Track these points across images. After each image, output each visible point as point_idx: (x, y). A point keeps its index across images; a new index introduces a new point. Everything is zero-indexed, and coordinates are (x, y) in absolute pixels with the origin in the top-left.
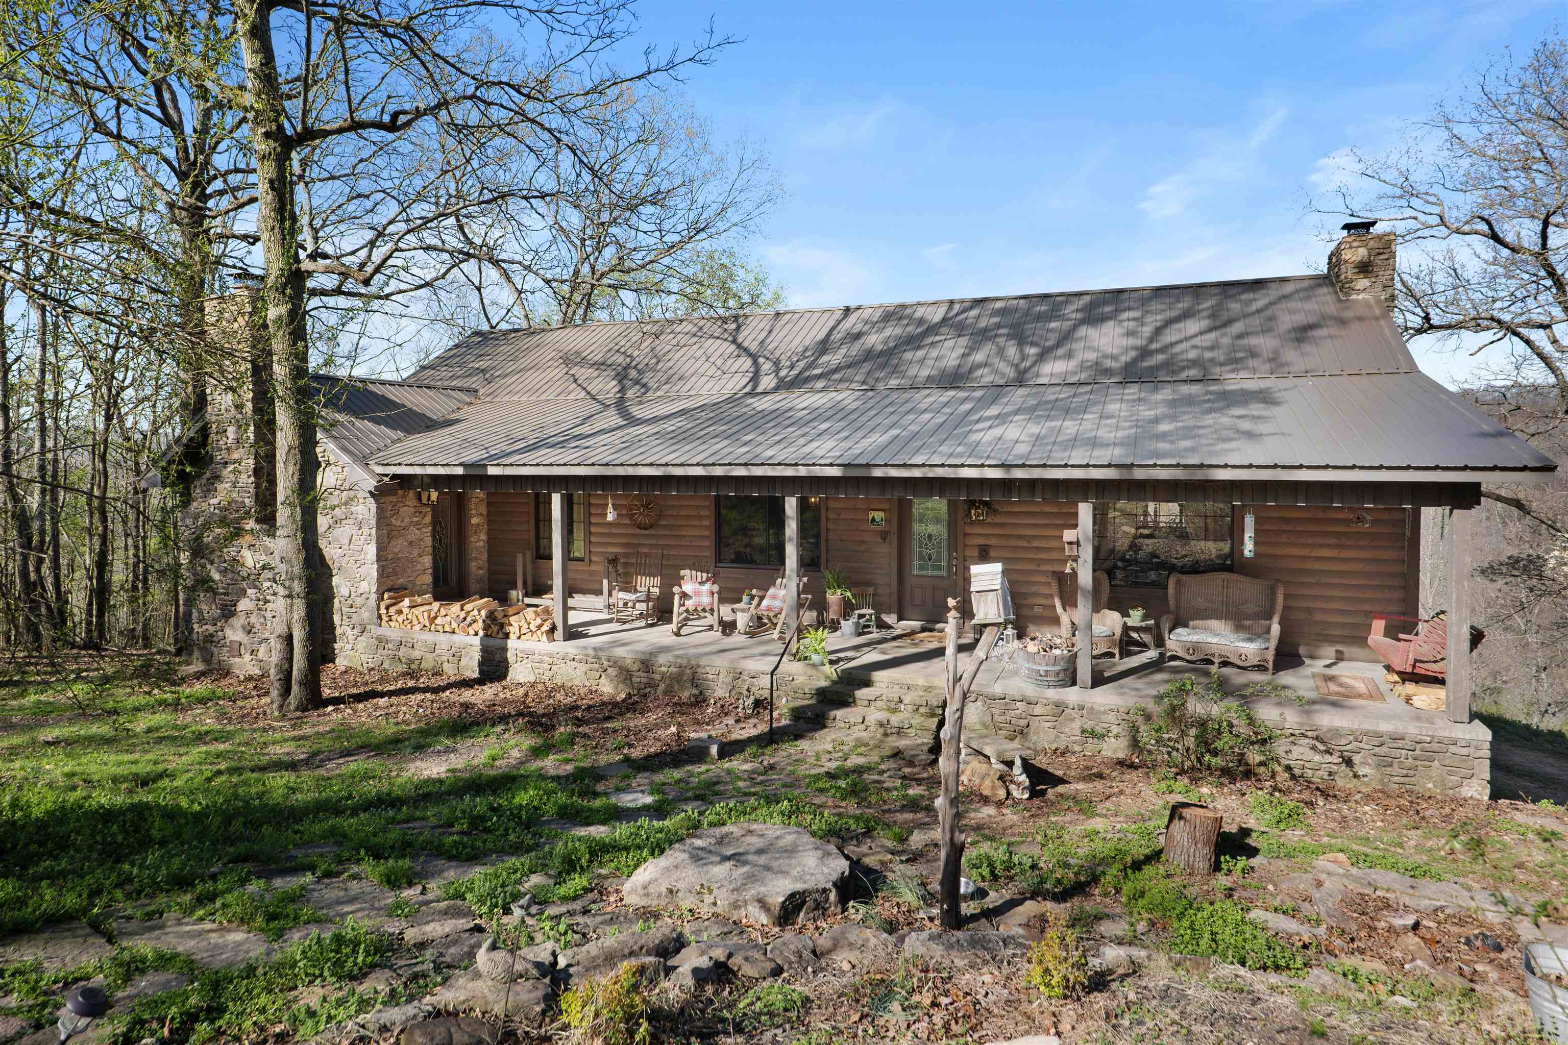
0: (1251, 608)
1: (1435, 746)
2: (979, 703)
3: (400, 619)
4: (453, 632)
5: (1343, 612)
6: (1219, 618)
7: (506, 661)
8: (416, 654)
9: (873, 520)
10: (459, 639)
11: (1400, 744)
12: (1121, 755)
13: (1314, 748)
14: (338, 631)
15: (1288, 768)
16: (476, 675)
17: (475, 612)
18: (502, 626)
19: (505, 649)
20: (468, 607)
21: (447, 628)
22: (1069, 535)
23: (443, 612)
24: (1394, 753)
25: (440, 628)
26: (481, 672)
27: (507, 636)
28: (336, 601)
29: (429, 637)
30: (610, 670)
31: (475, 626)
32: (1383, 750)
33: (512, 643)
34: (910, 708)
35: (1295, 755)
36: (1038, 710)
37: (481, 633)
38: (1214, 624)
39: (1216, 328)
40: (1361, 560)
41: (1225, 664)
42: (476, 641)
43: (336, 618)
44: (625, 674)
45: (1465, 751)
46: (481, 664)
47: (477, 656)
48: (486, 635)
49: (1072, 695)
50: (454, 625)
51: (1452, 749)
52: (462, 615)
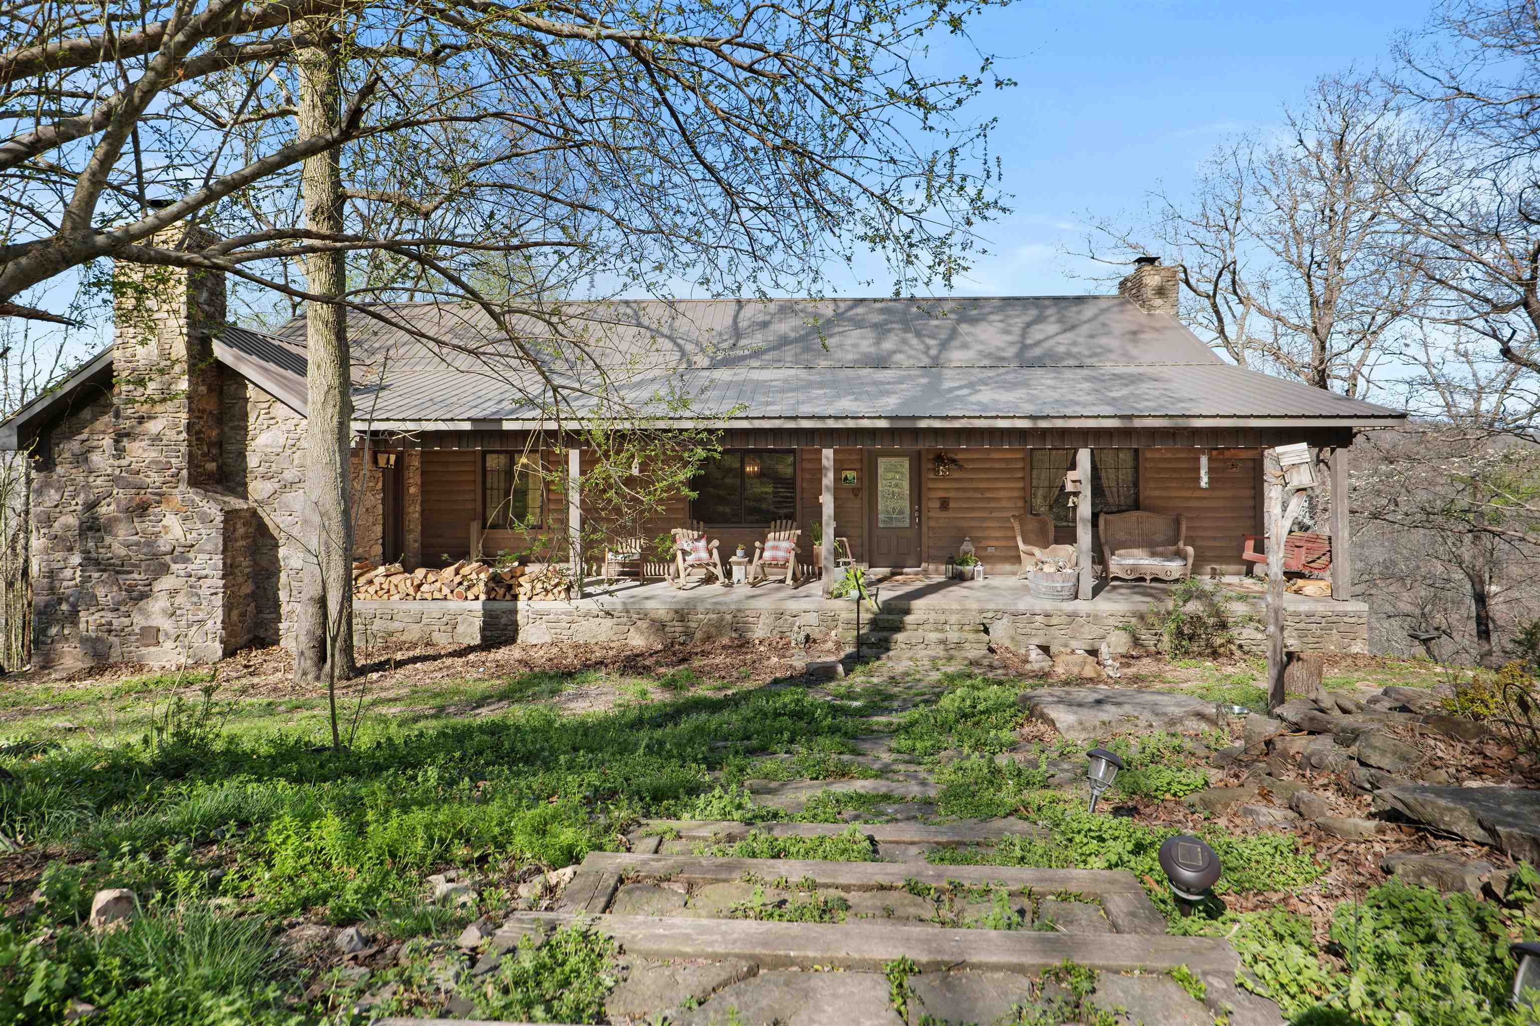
0: (1160, 537)
1: (1334, 619)
2: (1005, 620)
3: (372, 590)
4: (445, 598)
5: (1214, 538)
6: (1138, 547)
7: (515, 623)
8: (396, 625)
9: (846, 478)
10: (455, 605)
11: (1312, 619)
12: (1123, 650)
13: (1257, 629)
14: (284, 609)
15: (1240, 647)
16: (477, 641)
17: (474, 576)
18: (510, 587)
19: (515, 612)
20: (465, 571)
21: (437, 595)
22: (1071, 475)
23: (431, 577)
24: (1310, 626)
25: (428, 596)
26: (483, 638)
27: (515, 597)
28: (283, 577)
29: (414, 606)
30: (639, 623)
31: (475, 590)
32: (1301, 626)
33: (522, 604)
34: (955, 627)
35: (1244, 636)
36: (1054, 621)
37: (483, 597)
38: (1135, 551)
39: (1065, 331)
40: (1225, 498)
41: (1155, 580)
42: (478, 606)
43: (283, 595)
44: (659, 626)
45: (1353, 620)
46: (483, 630)
47: (478, 622)
48: (488, 599)
49: (1082, 606)
50: (446, 591)
51: (1346, 619)
52: (458, 579)
